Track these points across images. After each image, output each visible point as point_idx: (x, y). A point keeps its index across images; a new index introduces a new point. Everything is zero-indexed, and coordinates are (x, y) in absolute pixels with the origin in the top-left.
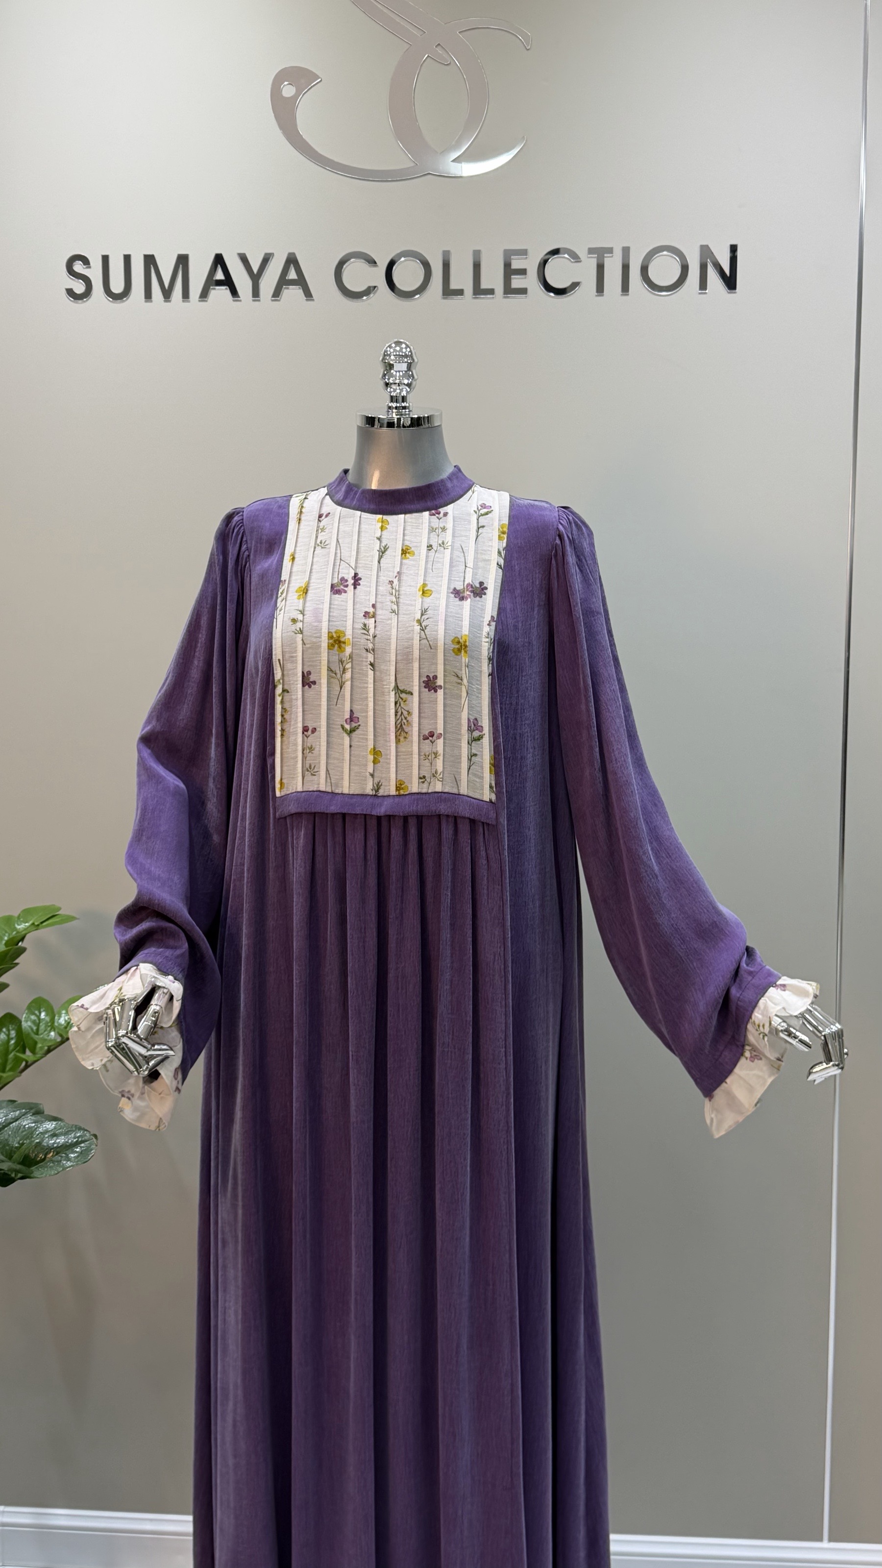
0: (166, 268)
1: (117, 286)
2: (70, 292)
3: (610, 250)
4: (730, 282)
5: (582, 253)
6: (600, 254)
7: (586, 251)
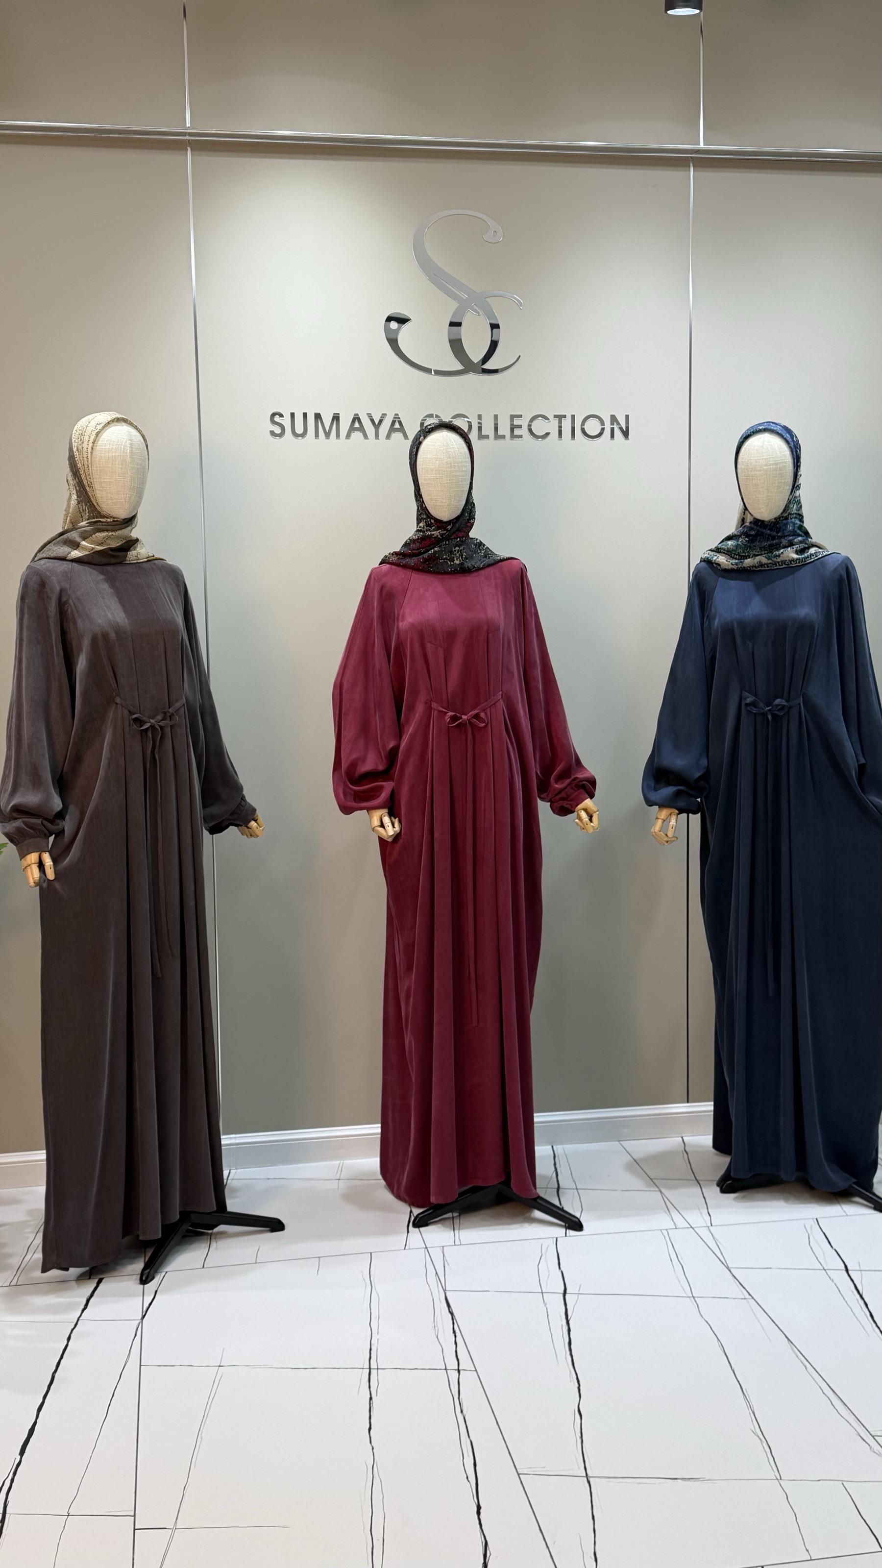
0: (327, 420)
1: (299, 429)
2: (273, 433)
3: (565, 416)
4: (626, 433)
5: (551, 417)
6: (560, 418)
7: (553, 416)
